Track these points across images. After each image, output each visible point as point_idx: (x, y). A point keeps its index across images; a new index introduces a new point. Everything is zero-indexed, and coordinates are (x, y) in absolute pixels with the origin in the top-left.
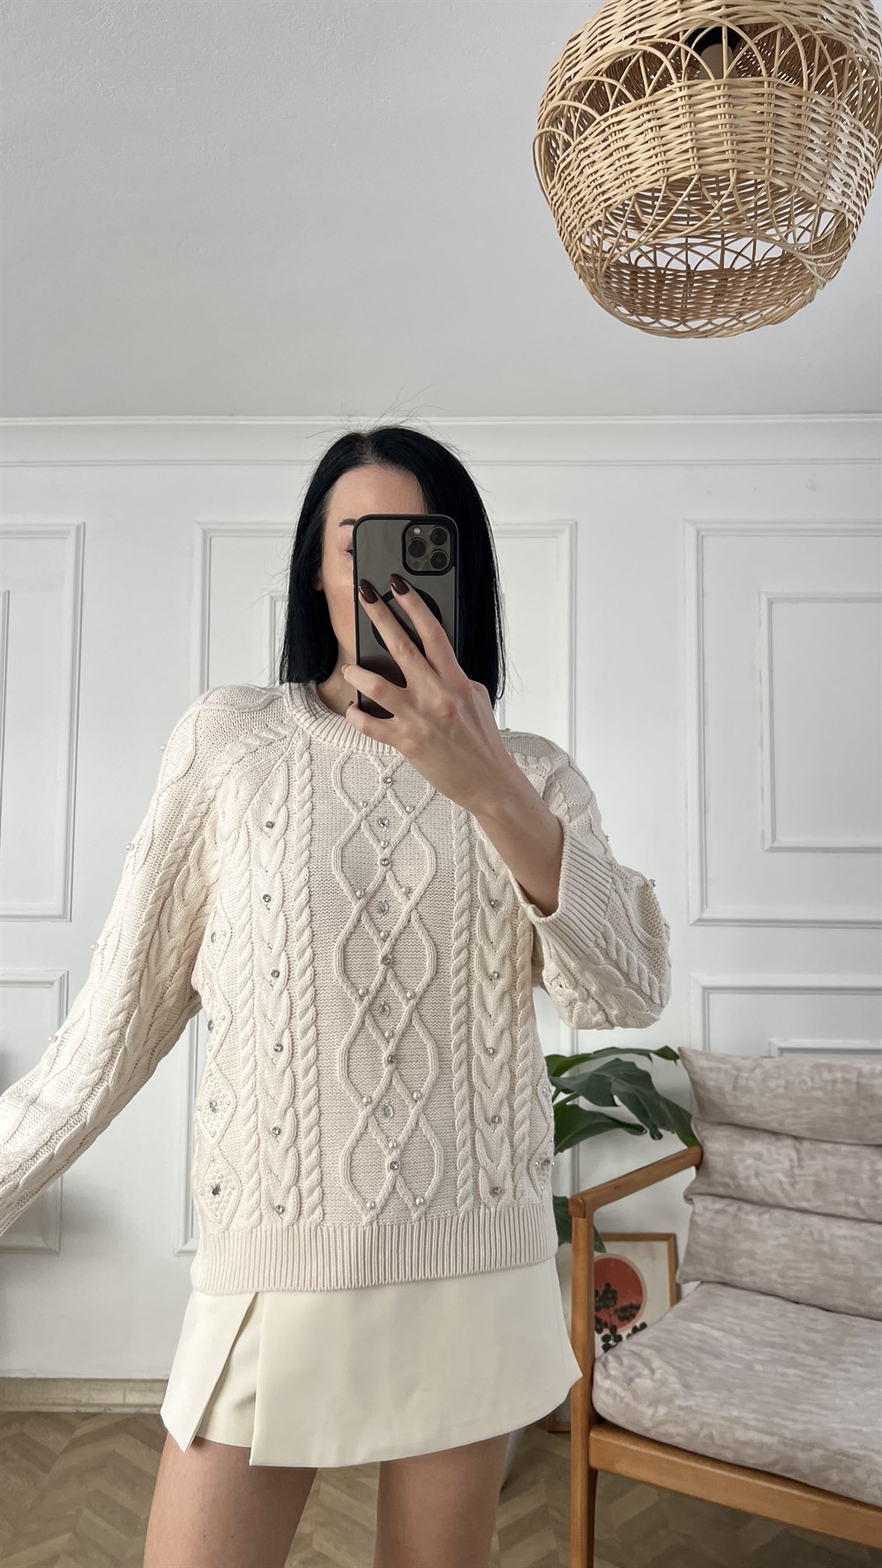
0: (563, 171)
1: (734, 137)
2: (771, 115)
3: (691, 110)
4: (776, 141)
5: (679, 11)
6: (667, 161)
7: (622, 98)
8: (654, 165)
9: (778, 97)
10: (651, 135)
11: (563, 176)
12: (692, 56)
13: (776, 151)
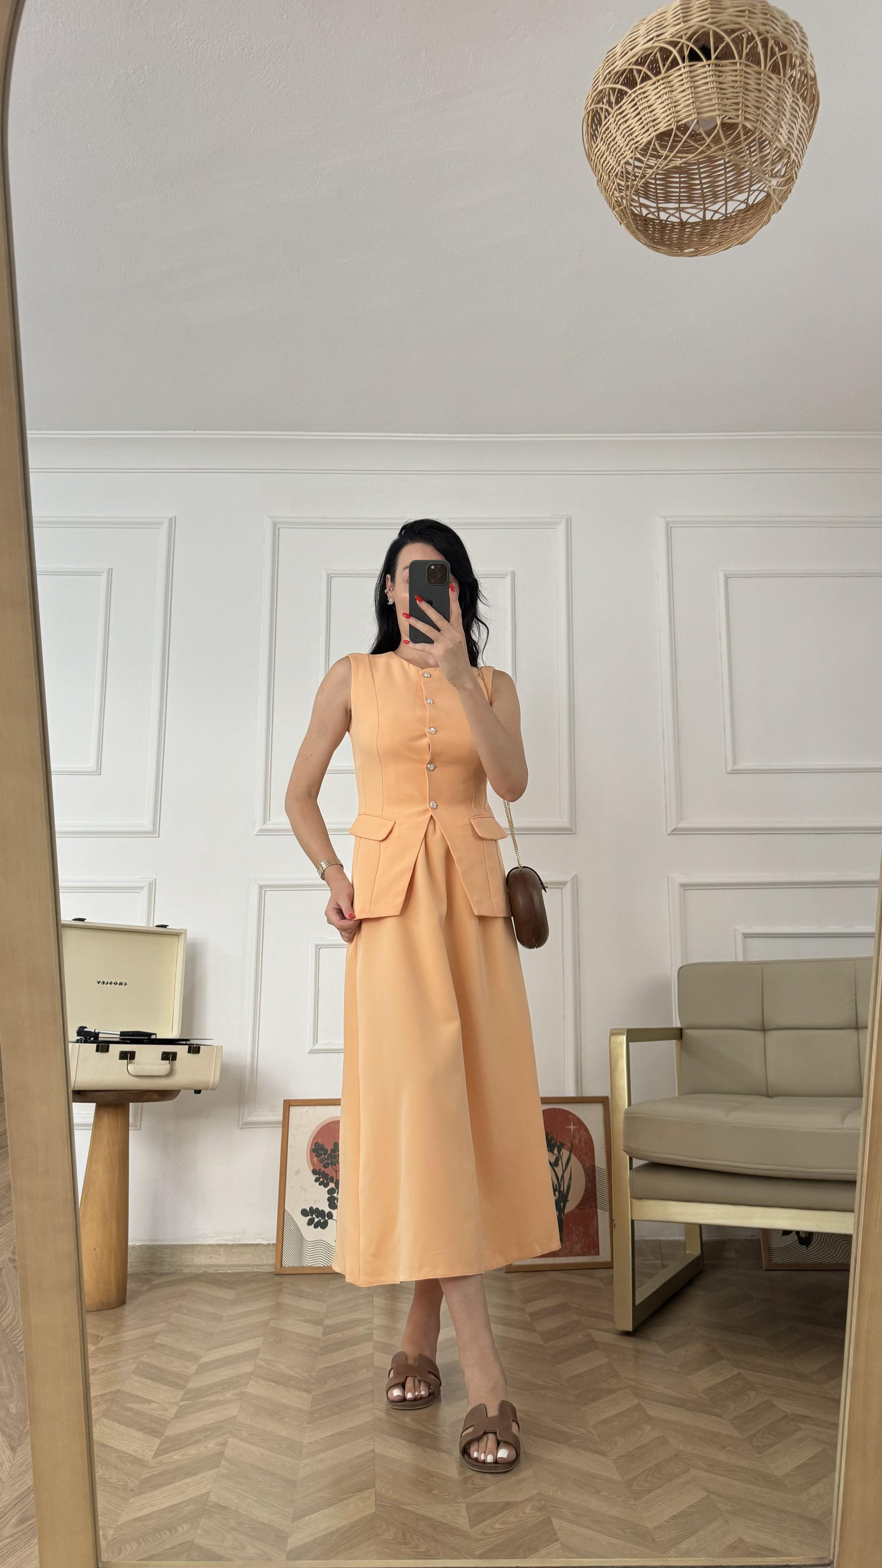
0: (604, 133)
1: (719, 95)
2: (742, 83)
3: (691, 80)
4: (746, 99)
5: (682, 23)
6: (677, 112)
7: (646, 78)
8: (668, 116)
9: (746, 72)
10: (665, 97)
11: (604, 136)
12: (691, 48)
13: (747, 106)
